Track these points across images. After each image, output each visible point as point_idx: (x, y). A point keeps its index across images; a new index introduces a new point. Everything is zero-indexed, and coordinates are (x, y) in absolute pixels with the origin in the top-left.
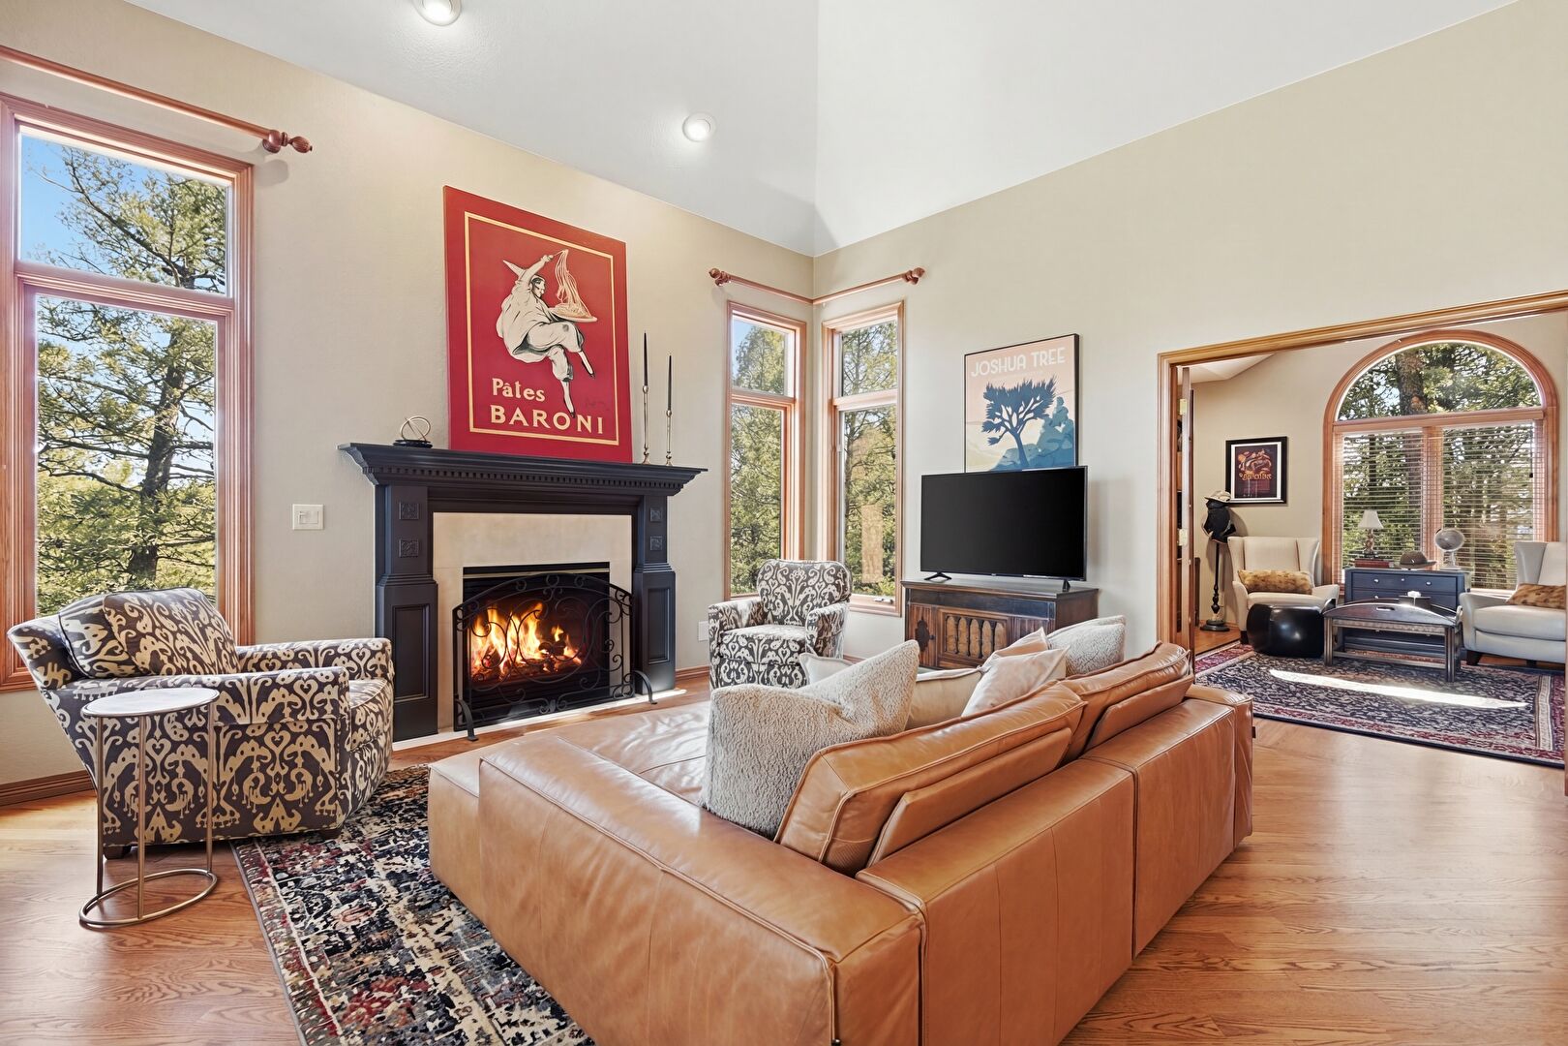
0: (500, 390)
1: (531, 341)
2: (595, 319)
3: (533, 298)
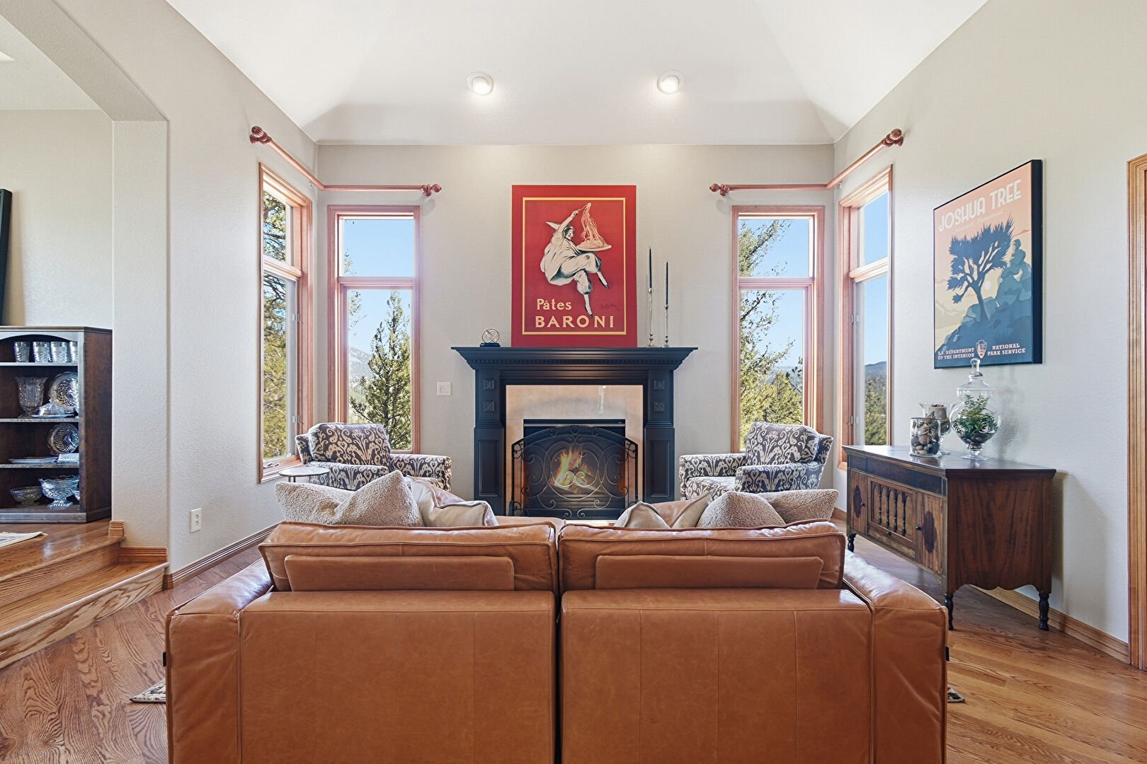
0: (541, 306)
1: (562, 270)
2: (610, 247)
3: (565, 242)
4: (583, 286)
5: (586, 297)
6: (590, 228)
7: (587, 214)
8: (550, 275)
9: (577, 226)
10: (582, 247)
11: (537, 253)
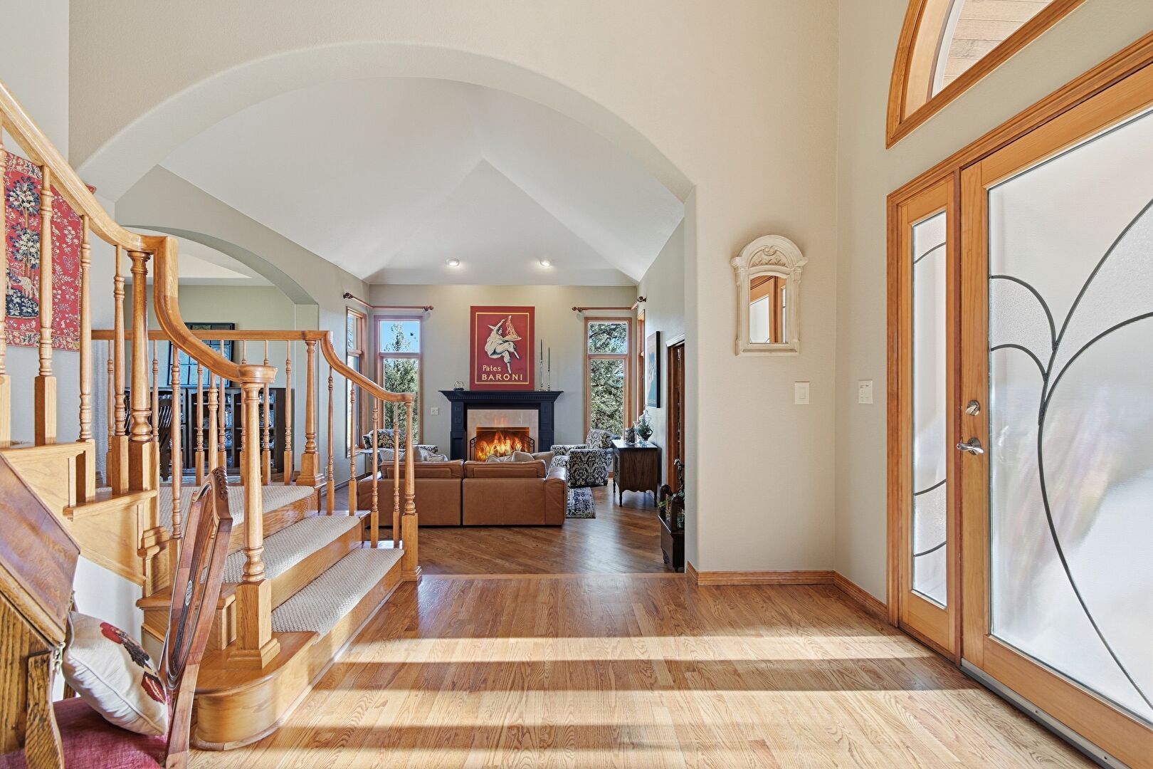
0: (485, 369)
1: (496, 351)
2: (521, 338)
3: (498, 337)
4: (507, 358)
5: (508, 365)
6: (511, 329)
7: (509, 323)
8: (489, 353)
9: (504, 328)
10: (506, 338)
11: (483, 342)
